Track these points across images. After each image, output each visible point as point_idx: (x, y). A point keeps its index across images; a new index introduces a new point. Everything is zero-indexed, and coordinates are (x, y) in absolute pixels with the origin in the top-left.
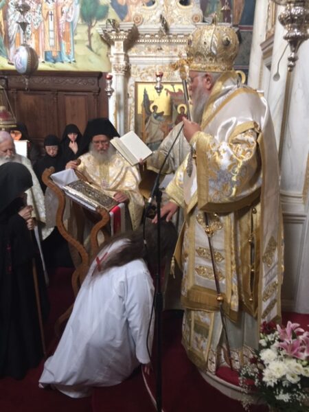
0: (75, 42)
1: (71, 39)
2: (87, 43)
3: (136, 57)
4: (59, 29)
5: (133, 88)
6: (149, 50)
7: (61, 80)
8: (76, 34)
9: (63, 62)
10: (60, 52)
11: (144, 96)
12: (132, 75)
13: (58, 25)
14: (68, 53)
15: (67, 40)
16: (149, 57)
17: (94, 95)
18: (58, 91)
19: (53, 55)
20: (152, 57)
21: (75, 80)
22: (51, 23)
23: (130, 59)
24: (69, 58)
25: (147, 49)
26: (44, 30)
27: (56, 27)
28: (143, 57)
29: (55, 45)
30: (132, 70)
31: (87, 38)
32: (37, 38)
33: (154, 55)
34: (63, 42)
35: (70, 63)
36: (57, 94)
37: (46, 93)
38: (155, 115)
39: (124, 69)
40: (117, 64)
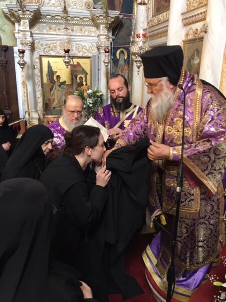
3: (39, 34)
5: (38, 61)
6: (50, 28)
11: (48, 67)
12: (36, 49)
16: (51, 34)
20: (53, 34)
23: (34, 35)
25: (48, 27)
28: (45, 34)
30: (36, 45)
33: (54, 33)
38: (59, 84)
39: (30, 44)
40: (24, 39)
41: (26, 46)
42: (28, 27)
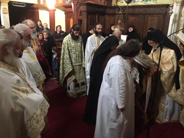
7: (148, 9)
9: (150, 1)
17: (163, 16)
18: (146, 14)
21: (155, 9)
35: (154, 1)
36: (145, 16)
37: (140, 15)
39: (181, 2)
41: (178, 3)
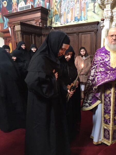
0: (88, 11)
1: (86, 10)
2: (93, 10)
4: (81, 7)
7: (80, 27)
8: (88, 7)
9: (82, 20)
10: (81, 16)
12: (114, 21)
13: (81, 5)
14: (84, 16)
15: (84, 11)
17: (95, 33)
18: (79, 33)
19: (78, 18)
21: (87, 27)
22: (78, 5)
23: (113, 13)
24: (85, 18)
26: (75, 8)
27: (80, 6)
29: (79, 14)
30: (114, 19)
31: (93, 8)
32: (72, 12)
34: (82, 12)
35: (85, 20)
37: (74, 34)
39: (110, 17)
40: (107, 15)
41: (108, 19)
42: (110, 8)
